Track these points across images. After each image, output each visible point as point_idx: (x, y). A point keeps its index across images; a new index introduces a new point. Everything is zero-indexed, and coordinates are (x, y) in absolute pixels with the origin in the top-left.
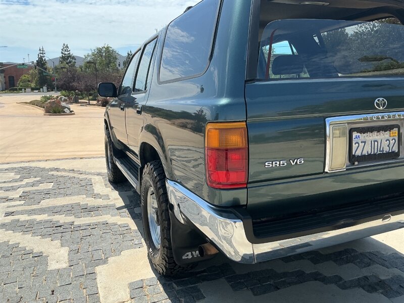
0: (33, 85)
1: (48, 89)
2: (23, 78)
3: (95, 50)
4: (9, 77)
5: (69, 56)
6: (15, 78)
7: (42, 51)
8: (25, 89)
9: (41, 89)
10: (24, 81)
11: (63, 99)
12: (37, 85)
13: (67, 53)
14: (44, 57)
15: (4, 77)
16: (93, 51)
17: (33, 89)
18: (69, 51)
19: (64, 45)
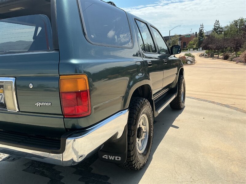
0: (195, 46)
1: (202, 49)
2: (191, 42)
3: (232, 22)
4: (184, 43)
5: (219, 27)
6: (186, 43)
7: (202, 26)
8: (190, 49)
9: (199, 49)
10: (191, 45)
11: (204, 55)
12: (197, 47)
13: (217, 26)
14: (203, 29)
15: (181, 43)
16: (231, 23)
17: (194, 49)
18: (219, 24)
19: (216, 21)
